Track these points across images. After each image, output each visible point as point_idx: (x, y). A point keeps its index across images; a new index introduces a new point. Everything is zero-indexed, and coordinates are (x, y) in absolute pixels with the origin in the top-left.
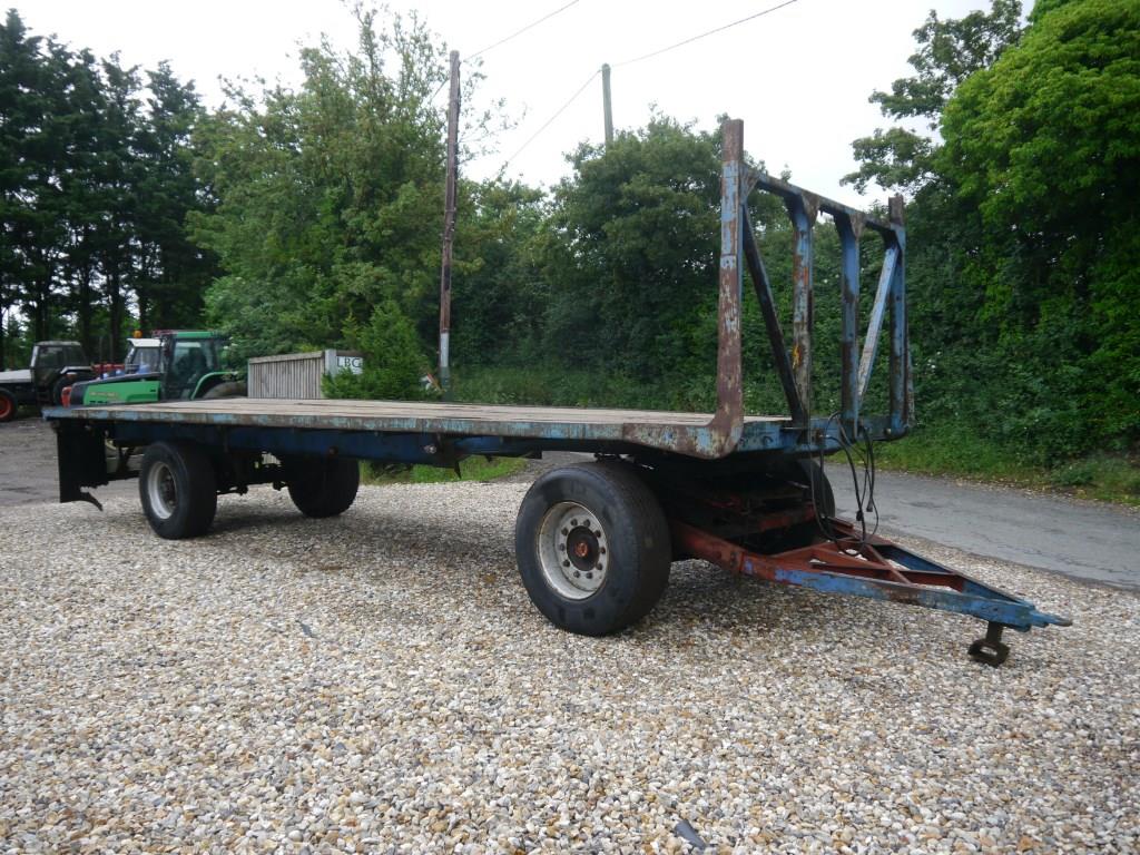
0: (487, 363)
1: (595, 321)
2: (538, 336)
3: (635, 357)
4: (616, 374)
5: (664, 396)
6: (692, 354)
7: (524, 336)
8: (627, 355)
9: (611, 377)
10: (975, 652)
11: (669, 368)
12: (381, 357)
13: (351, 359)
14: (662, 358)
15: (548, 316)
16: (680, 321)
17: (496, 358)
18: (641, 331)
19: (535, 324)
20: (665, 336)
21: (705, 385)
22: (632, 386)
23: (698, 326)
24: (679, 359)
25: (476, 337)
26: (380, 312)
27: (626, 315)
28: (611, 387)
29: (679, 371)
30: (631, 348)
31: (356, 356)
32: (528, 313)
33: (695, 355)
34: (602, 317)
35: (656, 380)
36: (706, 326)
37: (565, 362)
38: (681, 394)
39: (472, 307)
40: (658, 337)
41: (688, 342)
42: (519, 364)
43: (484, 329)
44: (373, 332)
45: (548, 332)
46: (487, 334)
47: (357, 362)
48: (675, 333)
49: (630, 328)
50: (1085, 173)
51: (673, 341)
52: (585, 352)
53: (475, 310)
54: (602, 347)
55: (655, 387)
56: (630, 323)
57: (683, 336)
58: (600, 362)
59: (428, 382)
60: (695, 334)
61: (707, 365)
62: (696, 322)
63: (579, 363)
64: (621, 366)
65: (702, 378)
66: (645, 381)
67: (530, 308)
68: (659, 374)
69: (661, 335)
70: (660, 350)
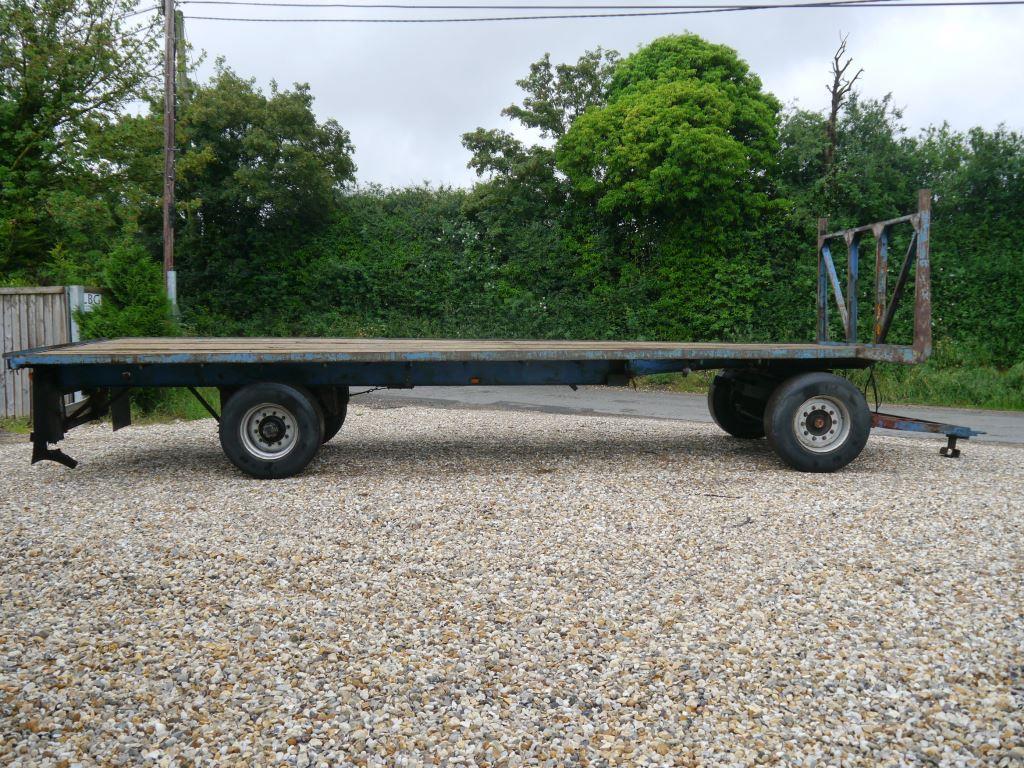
10: (943, 452)
13: (93, 295)
31: (97, 293)
47: (97, 299)
50: (691, 190)
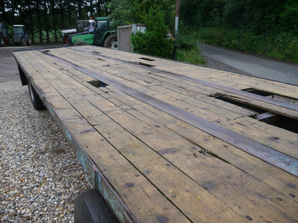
0: (205, 26)
1: (242, 10)
2: (221, 16)
3: (255, 24)
4: (247, 31)
5: (265, 40)
6: (279, 23)
7: (216, 16)
8: (253, 23)
9: (246, 32)
11: (269, 29)
12: (151, 26)
13: (142, 27)
14: (266, 25)
15: (225, 8)
16: (276, 10)
17: (208, 24)
18: (259, 14)
19: (220, 12)
20: (268, 16)
21: (283, 36)
22: (253, 35)
23: (283, 11)
24: (273, 25)
25: (202, 17)
26: (152, 9)
27: (254, 8)
28: (245, 36)
29: (273, 30)
30: (255, 21)
31: (144, 26)
32: (218, 7)
33: (281, 24)
34: (245, 9)
35: (263, 34)
36: (287, 12)
37: (230, 26)
38: (273, 40)
39: (200, 6)
40: (266, 16)
41: (278, 18)
42: (214, 26)
43: (204, 14)
44: (149, 17)
45: (225, 15)
46: (205, 16)
47: (144, 29)
48: (273, 15)
49: (255, 13)
51: (272, 18)
52: (237, 22)
53: (201, 7)
54: (243, 20)
55: (262, 36)
56: (255, 11)
57: (276, 16)
58: (242, 26)
59: (170, 36)
60: (281, 15)
61: (285, 28)
62: (283, 10)
63: (235, 26)
64: (250, 28)
65: (282, 33)
66: (258, 34)
67: (220, 6)
68: (264, 31)
69: (267, 15)
70: (266, 22)
